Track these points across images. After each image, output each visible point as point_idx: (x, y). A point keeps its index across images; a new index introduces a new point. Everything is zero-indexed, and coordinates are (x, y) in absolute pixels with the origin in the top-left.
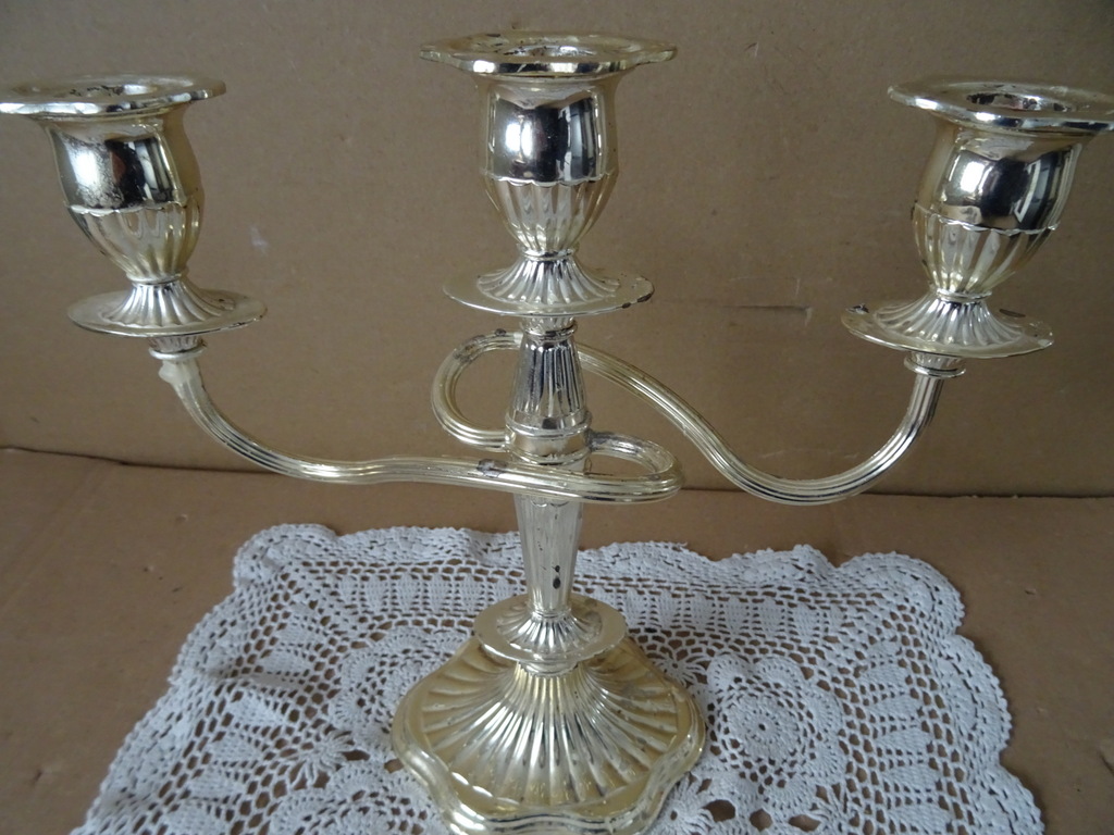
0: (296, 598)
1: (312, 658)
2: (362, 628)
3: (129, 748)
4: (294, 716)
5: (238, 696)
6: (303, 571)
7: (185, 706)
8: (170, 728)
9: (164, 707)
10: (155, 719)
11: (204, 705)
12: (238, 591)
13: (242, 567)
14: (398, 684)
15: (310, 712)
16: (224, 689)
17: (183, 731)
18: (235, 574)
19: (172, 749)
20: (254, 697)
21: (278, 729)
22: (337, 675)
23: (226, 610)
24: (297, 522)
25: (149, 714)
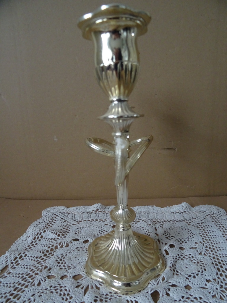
0: (58, 218)
1: (62, 227)
2: (75, 222)
3: (16, 243)
4: (59, 235)
5: (45, 231)
6: (59, 213)
7: (31, 234)
8: (27, 239)
9: (25, 235)
10: (23, 237)
11: (36, 233)
12: (43, 217)
13: (44, 213)
14: (84, 230)
15: (63, 235)
16: (41, 230)
17: (30, 239)
18: (42, 214)
19: (27, 243)
20: (49, 231)
21: (55, 238)
22: (69, 229)
23: (40, 220)
24: (58, 206)
25: (22, 236)
